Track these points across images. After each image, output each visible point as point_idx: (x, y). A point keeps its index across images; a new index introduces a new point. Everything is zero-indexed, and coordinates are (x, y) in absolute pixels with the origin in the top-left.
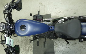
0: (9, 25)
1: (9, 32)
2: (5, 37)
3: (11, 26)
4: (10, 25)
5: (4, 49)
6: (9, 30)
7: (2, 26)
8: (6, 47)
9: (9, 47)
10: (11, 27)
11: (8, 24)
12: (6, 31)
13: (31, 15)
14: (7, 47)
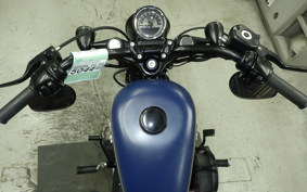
0: (160, 54)
1: (131, 55)
2: (108, 41)
3: (158, 60)
4: (164, 56)
5: (52, 47)
6: (140, 57)
7: (155, 25)
8: (64, 54)
9: (63, 65)
10: (152, 64)
11: (167, 50)
12: (132, 44)
13: (209, 133)
14: (63, 58)
